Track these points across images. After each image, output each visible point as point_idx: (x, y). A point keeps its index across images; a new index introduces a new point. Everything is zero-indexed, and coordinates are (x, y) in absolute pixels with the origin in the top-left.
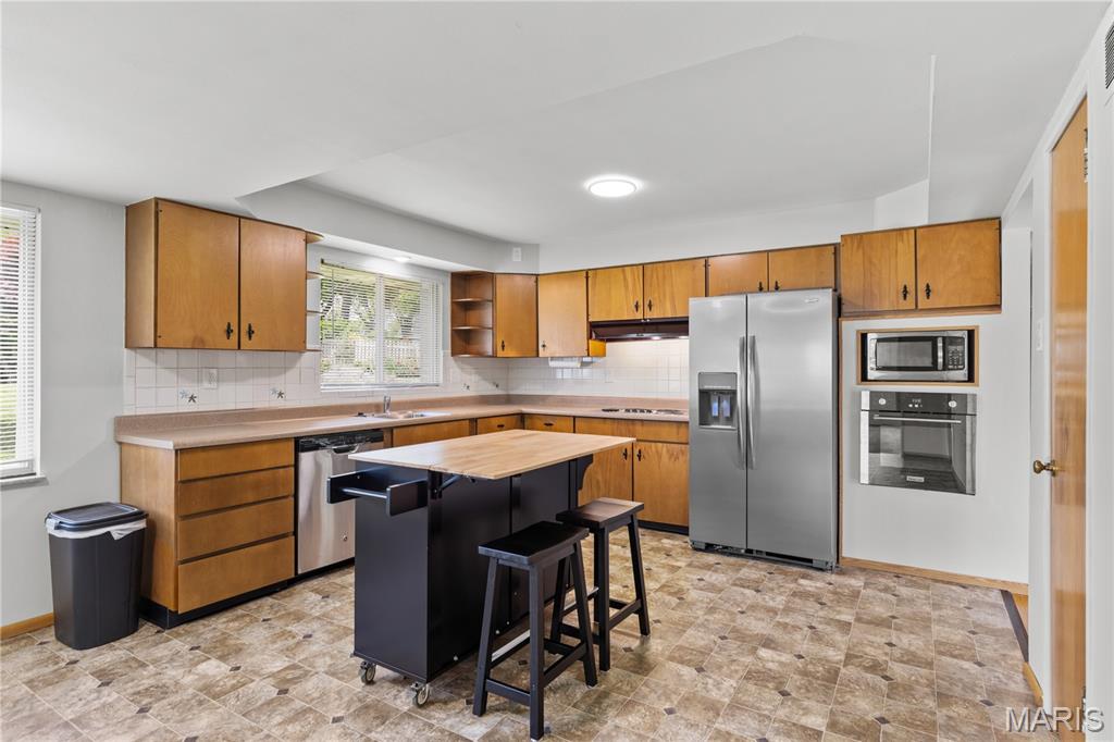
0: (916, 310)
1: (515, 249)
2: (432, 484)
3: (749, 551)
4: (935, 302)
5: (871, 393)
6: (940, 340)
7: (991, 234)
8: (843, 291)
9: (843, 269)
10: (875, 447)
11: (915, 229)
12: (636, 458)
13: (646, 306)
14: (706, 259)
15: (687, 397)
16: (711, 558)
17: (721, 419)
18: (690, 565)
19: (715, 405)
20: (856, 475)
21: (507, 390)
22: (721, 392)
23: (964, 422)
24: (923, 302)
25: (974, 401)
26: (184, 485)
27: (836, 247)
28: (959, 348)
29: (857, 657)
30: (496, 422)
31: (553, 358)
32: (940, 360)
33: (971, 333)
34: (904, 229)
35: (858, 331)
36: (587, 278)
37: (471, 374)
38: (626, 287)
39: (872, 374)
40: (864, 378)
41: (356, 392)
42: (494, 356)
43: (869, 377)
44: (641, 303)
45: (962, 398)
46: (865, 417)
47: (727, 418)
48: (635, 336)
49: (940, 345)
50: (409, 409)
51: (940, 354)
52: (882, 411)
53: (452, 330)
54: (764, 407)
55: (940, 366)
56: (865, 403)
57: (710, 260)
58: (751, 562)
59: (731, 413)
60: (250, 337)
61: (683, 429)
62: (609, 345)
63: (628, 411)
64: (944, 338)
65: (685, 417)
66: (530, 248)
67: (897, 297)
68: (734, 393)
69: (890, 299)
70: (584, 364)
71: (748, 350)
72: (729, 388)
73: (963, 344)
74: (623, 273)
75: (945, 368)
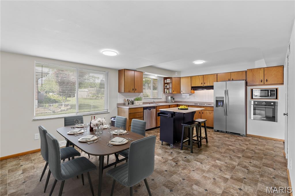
0: (264, 84)
1: (176, 73)
2: (173, 114)
3: (226, 132)
4: (268, 83)
5: (254, 101)
6: (269, 90)
7: (281, 69)
8: (247, 80)
9: (248, 76)
10: (254, 114)
11: (264, 68)
12: (202, 113)
14: (217, 74)
15: (213, 102)
16: (218, 133)
17: (221, 106)
18: (214, 134)
19: (219, 103)
20: (250, 117)
22: (221, 101)
23: (275, 107)
24: (266, 83)
25: (277, 104)
26: (130, 114)
27: (246, 71)
28: (274, 92)
29: (241, 164)
30: (173, 106)
31: (183, 94)
32: (269, 95)
33: (277, 89)
34: (261, 68)
35: (251, 89)
36: (191, 78)
38: (199, 80)
39: (254, 97)
40: (252, 98)
42: (172, 93)
43: (253, 98)
44: (203, 83)
45: (274, 103)
46: (252, 106)
47: (222, 106)
48: (201, 89)
49: (269, 91)
50: (157, 103)
51: (269, 93)
52: (256, 105)
53: (164, 88)
54: (230, 104)
55: (269, 96)
56: (252, 103)
57: (218, 74)
58: (227, 134)
59: (223, 105)
60: (136, 91)
61: (212, 108)
62: (195, 91)
63: (200, 104)
64: (270, 90)
65: (213, 106)
66: (179, 72)
67: (260, 82)
68: (223, 101)
69: (258, 83)
70: (190, 95)
71: (226, 92)
72: (222, 100)
73: (275, 91)
74: (199, 77)
75: (271, 96)
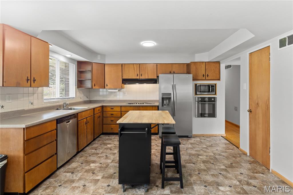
0: (206, 80)
1: (98, 55)
2: (150, 127)
4: (209, 78)
5: (198, 97)
7: (218, 65)
9: (191, 70)
11: (205, 62)
13: (140, 75)
14: (156, 64)
15: (159, 99)
17: (166, 105)
19: (165, 101)
21: (89, 99)
22: (167, 98)
23: (215, 103)
24: (207, 78)
25: (216, 99)
31: (109, 89)
33: (215, 85)
34: (203, 62)
35: (195, 84)
36: (122, 66)
37: (82, 94)
40: (196, 94)
41: (54, 101)
42: (92, 88)
45: (214, 98)
49: (210, 87)
51: (211, 89)
52: (200, 101)
53: (78, 80)
54: (177, 101)
57: (158, 64)
59: (169, 103)
60: (34, 82)
66: (103, 56)
67: (202, 77)
69: (201, 77)
71: (174, 87)
72: (169, 97)
73: (214, 87)
74: (133, 65)
75: (211, 92)
